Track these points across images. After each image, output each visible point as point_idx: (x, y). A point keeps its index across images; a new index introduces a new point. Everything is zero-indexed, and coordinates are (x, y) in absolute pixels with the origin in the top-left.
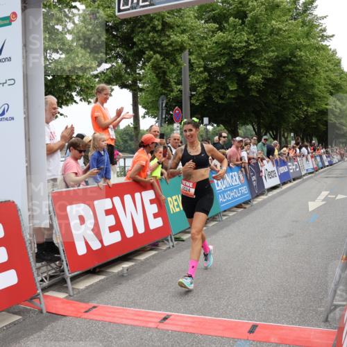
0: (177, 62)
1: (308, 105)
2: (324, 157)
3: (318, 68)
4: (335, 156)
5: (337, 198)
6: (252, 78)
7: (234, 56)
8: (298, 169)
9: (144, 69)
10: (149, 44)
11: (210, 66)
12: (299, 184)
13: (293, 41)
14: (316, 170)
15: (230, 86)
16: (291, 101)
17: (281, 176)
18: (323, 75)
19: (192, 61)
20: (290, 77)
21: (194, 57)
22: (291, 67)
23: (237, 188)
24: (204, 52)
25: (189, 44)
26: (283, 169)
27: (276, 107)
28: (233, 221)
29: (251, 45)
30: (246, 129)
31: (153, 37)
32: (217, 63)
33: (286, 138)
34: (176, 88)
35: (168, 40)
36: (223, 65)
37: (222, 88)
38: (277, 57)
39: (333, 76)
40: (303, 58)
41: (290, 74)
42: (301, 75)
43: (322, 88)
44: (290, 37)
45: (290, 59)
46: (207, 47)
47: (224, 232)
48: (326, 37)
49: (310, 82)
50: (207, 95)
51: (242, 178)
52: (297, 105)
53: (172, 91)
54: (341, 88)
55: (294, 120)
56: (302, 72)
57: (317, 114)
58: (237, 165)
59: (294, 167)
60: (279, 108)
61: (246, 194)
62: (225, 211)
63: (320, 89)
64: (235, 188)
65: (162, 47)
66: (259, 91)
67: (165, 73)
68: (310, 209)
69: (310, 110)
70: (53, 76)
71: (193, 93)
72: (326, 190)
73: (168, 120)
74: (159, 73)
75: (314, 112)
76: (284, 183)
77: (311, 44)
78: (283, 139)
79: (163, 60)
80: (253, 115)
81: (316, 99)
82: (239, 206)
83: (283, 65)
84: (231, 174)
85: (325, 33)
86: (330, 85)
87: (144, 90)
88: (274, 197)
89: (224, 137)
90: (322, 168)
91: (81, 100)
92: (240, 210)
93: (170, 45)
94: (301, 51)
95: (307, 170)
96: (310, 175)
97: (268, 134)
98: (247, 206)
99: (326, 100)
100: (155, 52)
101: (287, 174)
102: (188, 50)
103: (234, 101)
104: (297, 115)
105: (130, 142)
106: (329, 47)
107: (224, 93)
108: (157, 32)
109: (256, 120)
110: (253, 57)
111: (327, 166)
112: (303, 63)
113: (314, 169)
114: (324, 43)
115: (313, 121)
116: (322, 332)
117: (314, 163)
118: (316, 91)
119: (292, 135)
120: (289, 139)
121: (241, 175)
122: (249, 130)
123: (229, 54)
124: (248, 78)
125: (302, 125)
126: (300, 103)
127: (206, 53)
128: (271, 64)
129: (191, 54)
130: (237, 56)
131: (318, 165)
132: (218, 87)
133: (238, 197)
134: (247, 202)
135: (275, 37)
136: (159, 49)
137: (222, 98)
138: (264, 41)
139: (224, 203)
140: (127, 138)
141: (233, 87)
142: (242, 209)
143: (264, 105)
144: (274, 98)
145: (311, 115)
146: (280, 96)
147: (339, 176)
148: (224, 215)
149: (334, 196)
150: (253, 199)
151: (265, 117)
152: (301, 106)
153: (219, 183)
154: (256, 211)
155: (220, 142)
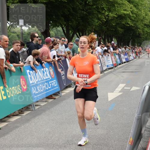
1: (109, 10)
2: (122, 56)
5: (132, 90)
14: (115, 66)
16: (95, 7)
23: (48, 82)
27: (83, 12)
30: (57, 30)
47: (36, 120)
51: (52, 73)
52: (100, 10)
55: (97, 24)
57: (117, 18)
58: (48, 62)
60: (85, 13)
61: (54, 87)
62: (38, 102)
64: (46, 82)
68: (109, 100)
69: (111, 15)
72: (123, 83)
75: (114, 17)
80: (63, 18)
81: (116, 5)
84: (42, 69)
89: (37, 37)
90: (120, 64)
92: (51, 100)
95: (107, 66)
96: (110, 70)
97: (75, 35)
98: (57, 97)
99: (124, 6)
104: (99, 19)
109: (65, 23)
111: (125, 62)
113: (113, 65)
115: (114, 24)
117: (114, 60)
121: (51, 71)
122: (59, 31)
125: (104, 28)
126: (103, 9)
131: (116, 61)
133: (49, 89)
134: (59, 93)
139: (36, 94)
142: (52, 100)
143: (72, 10)
144: (81, 4)
145: (112, 20)
146: (85, 2)
147: (134, 71)
148: (36, 105)
149: (130, 88)
150: (63, 90)
151: (73, 20)
152: (104, 12)
153: (33, 77)
154: (64, 101)
155: (34, 42)
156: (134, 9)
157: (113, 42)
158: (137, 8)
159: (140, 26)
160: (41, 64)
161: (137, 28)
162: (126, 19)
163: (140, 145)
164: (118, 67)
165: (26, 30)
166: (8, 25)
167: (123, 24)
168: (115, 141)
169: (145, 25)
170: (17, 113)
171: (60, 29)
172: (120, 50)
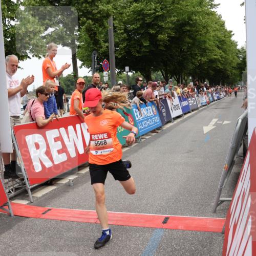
0: (104, 26)
1: (202, 56)
2: (214, 94)
3: (209, 28)
4: (222, 93)
5: (224, 123)
6: (160, 36)
7: (146, 20)
8: (195, 103)
9: (80, 31)
10: (83, 12)
11: (129, 29)
12: (196, 114)
13: (190, 9)
14: (208, 103)
15: (144, 43)
16: (189, 53)
17: (183, 109)
18: (212, 34)
19: (115, 25)
20: (188, 35)
21: (117, 22)
22: (188, 28)
23: (151, 118)
24: (124, 18)
25: (113, 12)
26: (185, 103)
27: (179, 58)
28: (149, 143)
29: (158, 12)
30: (157, 75)
31: (86, 7)
32: (133, 26)
33: (186, 81)
34: (104, 45)
35: (97, 9)
36: (138, 28)
37: (138, 45)
38: (178, 21)
39: (219, 34)
40: (198, 21)
41: (188, 33)
42: (196, 34)
43: (211, 43)
44: (187, 5)
45: (188, 22)
46: (126, 14)
47: (142, 150)
48: (214, 5)
49: (202, 39)
50: (127, 50)
52: (193, 56)
53: (101, 47)
54: (225, 43)
55: (191, 68)
56: (197, 31)
57: (208, 62)
58: (151, 102)
59: (193, 101)
60: (181, 58)
61: (157, 123)
62: (143, 135)
63: (210, 44)
65: (93, 15)
66: (166, 46)
67: (95, 34)
68: (205, 132)
69: (203, 59)
70: (11, 38)
71: (117, 49)
72: (216, 118)
73: (99, 70)
74: (91, 34)
75: (206, 61)
76: (185, 114)
77: (203, 11)
78: (184, 81)
79: (94, 24)
80: (162, 64)
81: (207, 51)
82: (153, 131)
83: (183, 27)
84: (146, 108)
85: (213, 3)
86: (217, 40)
87: (80, 47)
88: (178, 124)
89: (141, 81)
90: (212, 102)
91: (33, 56)
92: (154, 134)
93: (99, 13)
94: (196, 16)
95: (202, 104)
96: (204, 107)
97: (173, 78)
98: (159, 131)
99: (214, 52)
100: (88, 19)
101: (187, 106)
102: (112, 17)
103: (148, 54)
104: (193, 63)
105: (71, 87)
106: (217, 13)
107: (140, 49)
108: (89, 3)
109: (164, 68)
110: (160, 20)
111: (216, 100)
112: (198, 25)
114: (212, 10)
115: (206, 68)
116: (215, 220)
117: (207, 98)
118: (207, 45)
119: (191, 78)
120: (188, 81)
121: (154, 109)
122: (159, 75)
123: (142, 19)
124: (157, 36)
125: (197, 71)
126: (196, 54)
127: (126, 19)
128: (173, 26)
129: (114, 19)
130: (148, 20)
131: (209, 100)
132: (135, 44)
133: (152, 125)
134: (161, 127)
135: (176, 5)
136: (91, 16)
137: (138, 52)
138: (168, 9)
139: (142, 129)
140: (69, 83)
141: (146, 44)
142: (155, 134)
143: (169, 56)
144: (177, 51)
145: (204, 63)
146: (181, 50)
147: (225, 107)
148: (143, 138)
149: (221, 122)
150: (163, 125)
151: (171, 65)
152: (197, 57)
153: (138, 115)
154: (165, 135)
155: (138, 85)
156: (223, 54)
157: (205, 83)
158: (226, 54)
159: (228, 69)
160: (145, 103)
161: (226, 70)
162: (216, 63)
163: (232, 171)
164: (211, 104)
165: (131, 76)
166: (116, 72)
167: (214, 67)
168: (210, 167)
169: (233, 67)
170: (127, 145)
171: (160, 73)
172: (212, 89)
